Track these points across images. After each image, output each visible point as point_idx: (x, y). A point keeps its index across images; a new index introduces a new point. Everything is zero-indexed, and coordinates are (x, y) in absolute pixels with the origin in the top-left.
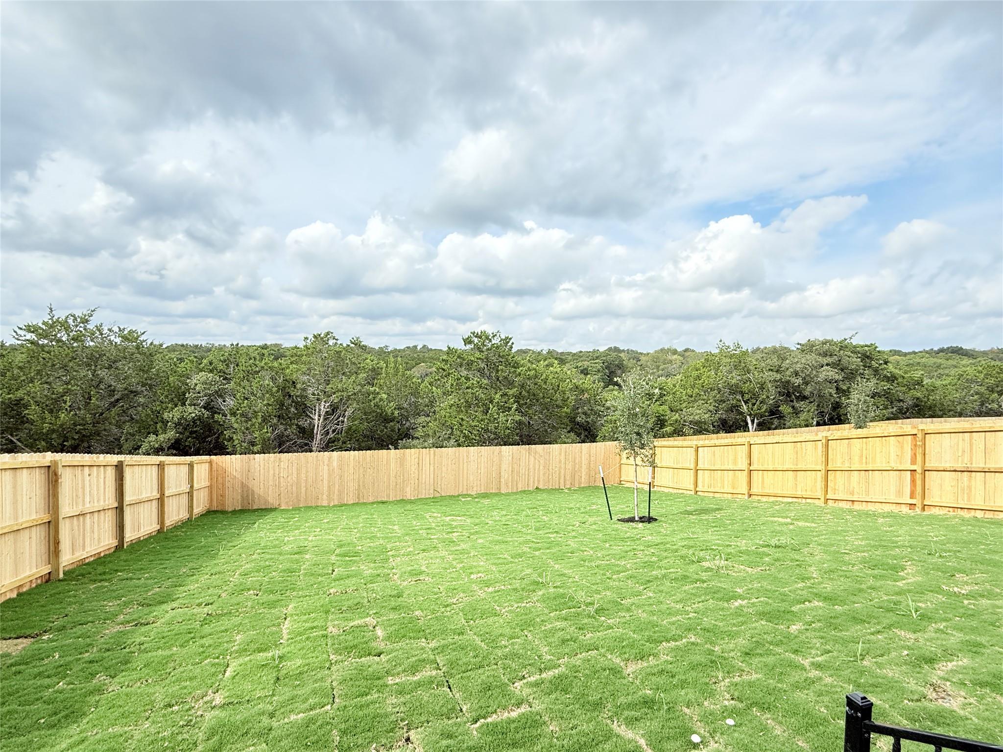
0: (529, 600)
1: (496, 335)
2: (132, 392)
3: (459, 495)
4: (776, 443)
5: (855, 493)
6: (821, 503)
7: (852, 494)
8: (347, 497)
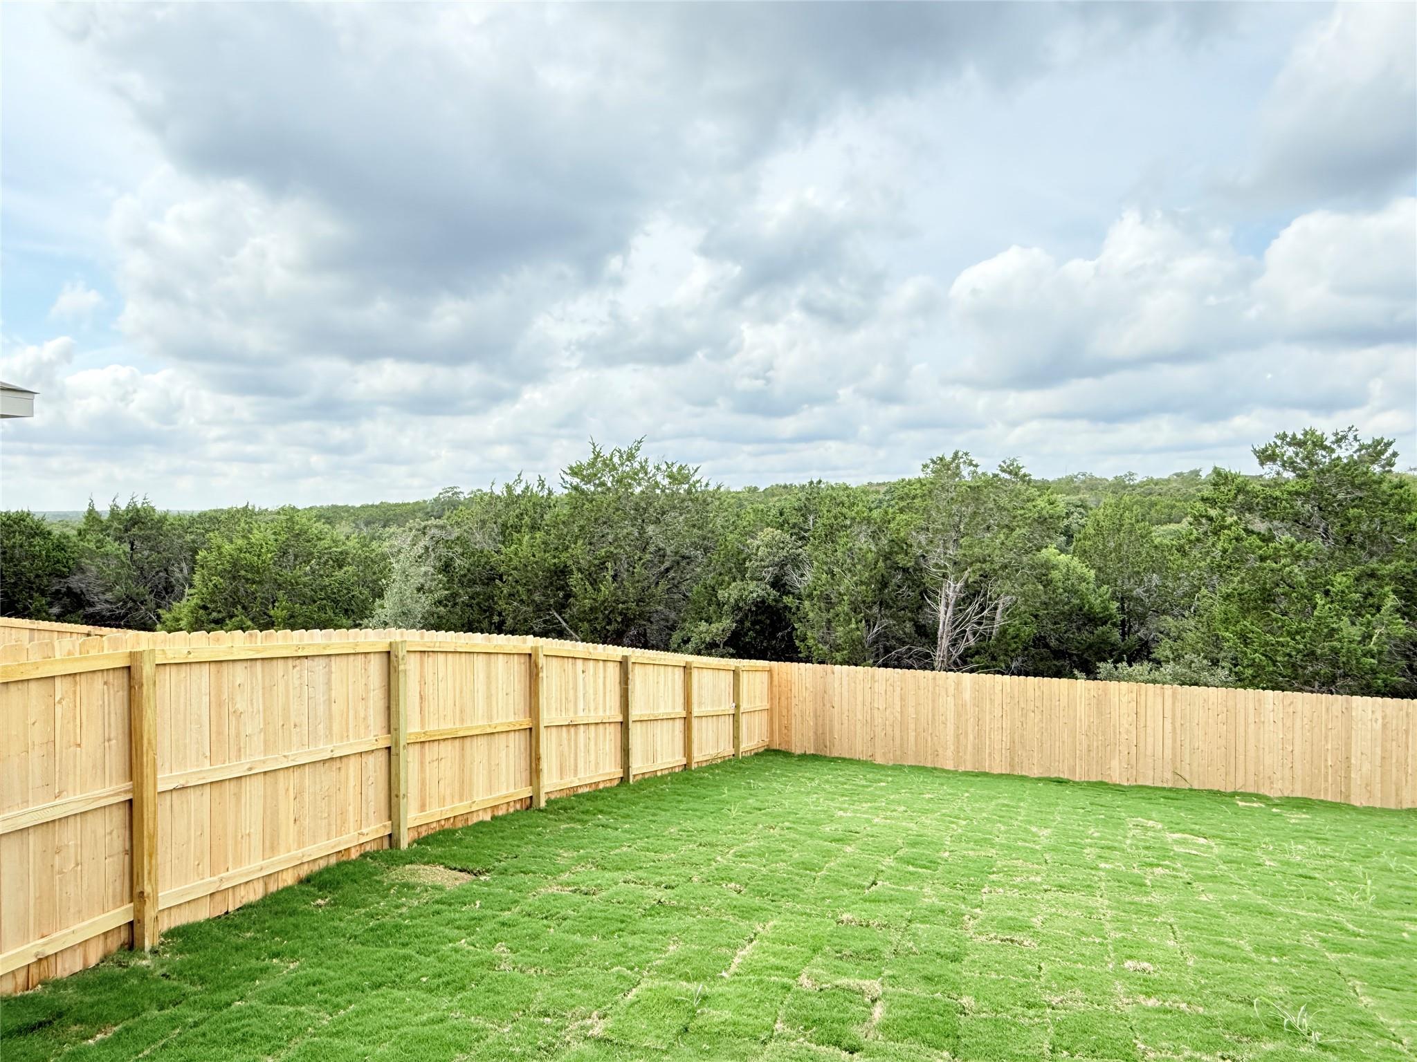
0: (1231, 1053)
1: (1345, 437)
2: (684, 557)
3: (1234, 794)
8: (990, 760)
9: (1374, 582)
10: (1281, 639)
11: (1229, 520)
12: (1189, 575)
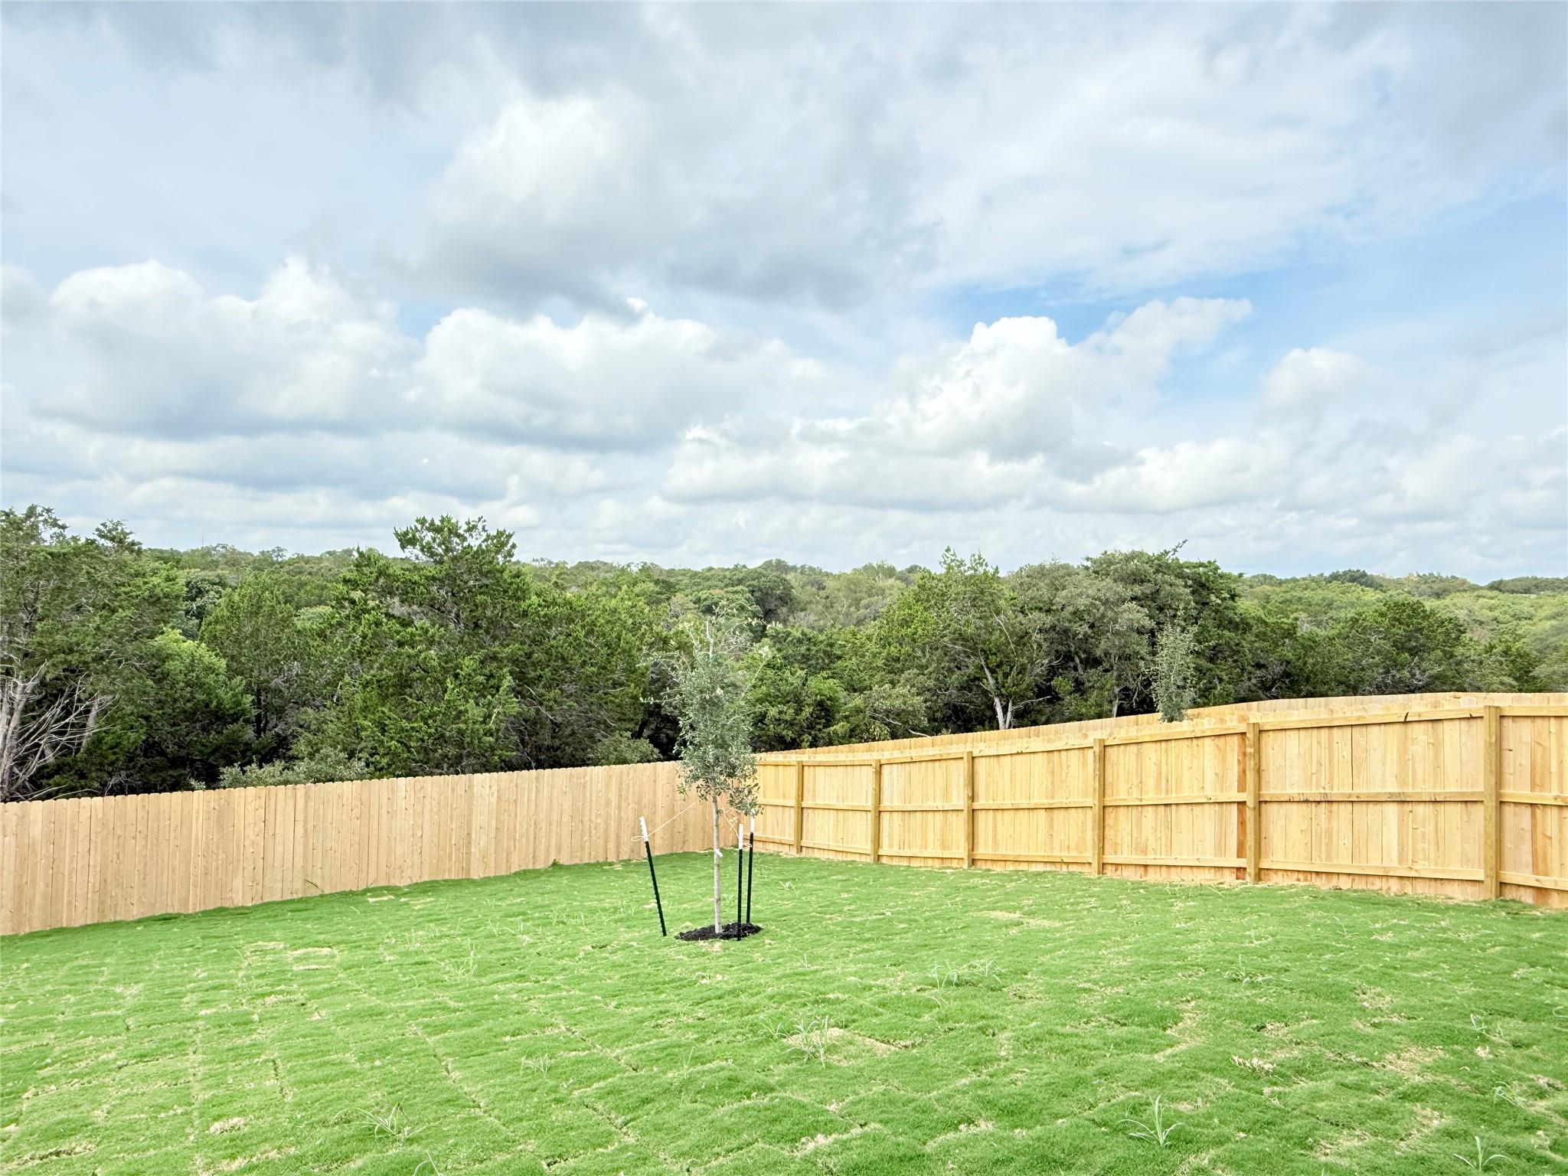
1: (475, 527)
3: (367, 890)
4: (1018, 753)
5: (1150, 849)
6: (1092, 872)
7: (1145, 852)
8: (70, 911)
9: (495, 664)
10: (415, 725)
11: (371, 604)
12: (332, 662)
